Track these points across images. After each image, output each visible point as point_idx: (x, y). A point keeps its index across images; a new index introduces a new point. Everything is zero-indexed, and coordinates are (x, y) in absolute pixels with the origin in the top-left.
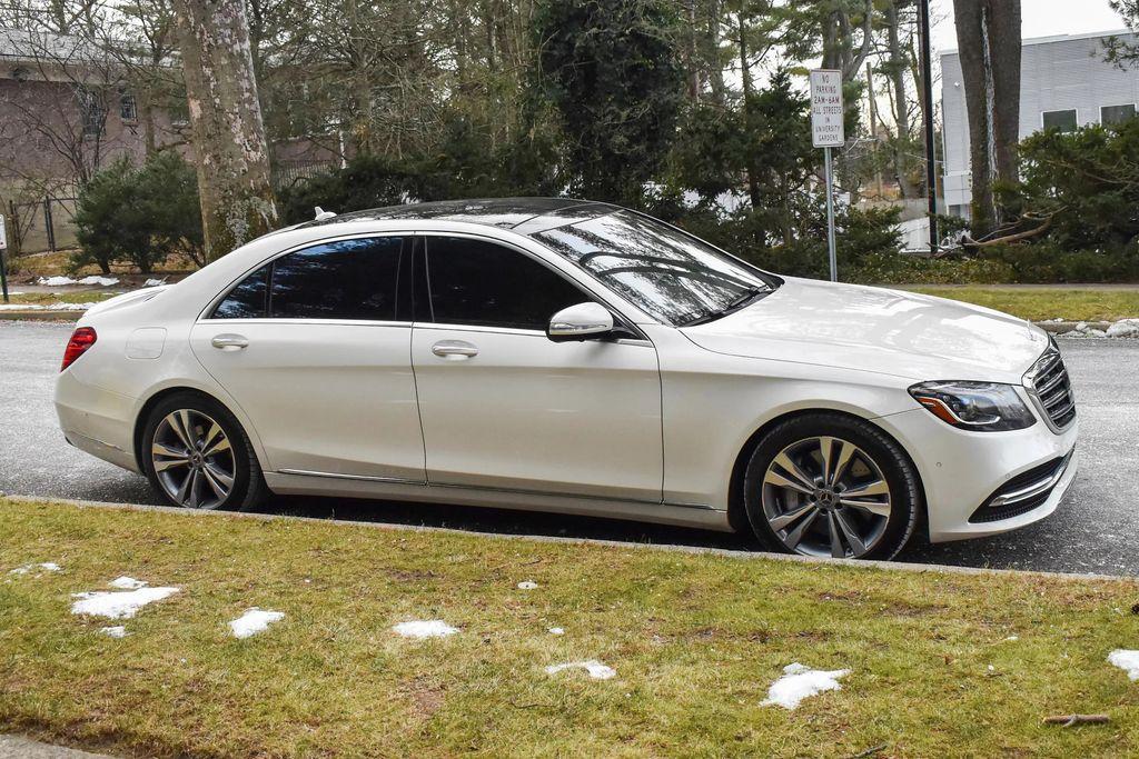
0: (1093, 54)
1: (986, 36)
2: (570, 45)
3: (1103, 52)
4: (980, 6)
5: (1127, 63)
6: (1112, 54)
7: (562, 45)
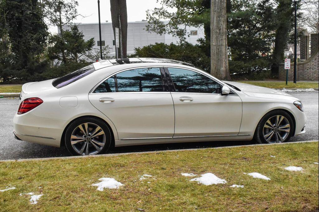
0: (144, 29)
1: (120, 22)
2: (13, 15)
3: (146, 28)
4: (118, 15)
5: (151, 31)
6: (148, 30)
7: (10, 15)
